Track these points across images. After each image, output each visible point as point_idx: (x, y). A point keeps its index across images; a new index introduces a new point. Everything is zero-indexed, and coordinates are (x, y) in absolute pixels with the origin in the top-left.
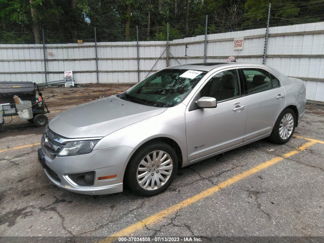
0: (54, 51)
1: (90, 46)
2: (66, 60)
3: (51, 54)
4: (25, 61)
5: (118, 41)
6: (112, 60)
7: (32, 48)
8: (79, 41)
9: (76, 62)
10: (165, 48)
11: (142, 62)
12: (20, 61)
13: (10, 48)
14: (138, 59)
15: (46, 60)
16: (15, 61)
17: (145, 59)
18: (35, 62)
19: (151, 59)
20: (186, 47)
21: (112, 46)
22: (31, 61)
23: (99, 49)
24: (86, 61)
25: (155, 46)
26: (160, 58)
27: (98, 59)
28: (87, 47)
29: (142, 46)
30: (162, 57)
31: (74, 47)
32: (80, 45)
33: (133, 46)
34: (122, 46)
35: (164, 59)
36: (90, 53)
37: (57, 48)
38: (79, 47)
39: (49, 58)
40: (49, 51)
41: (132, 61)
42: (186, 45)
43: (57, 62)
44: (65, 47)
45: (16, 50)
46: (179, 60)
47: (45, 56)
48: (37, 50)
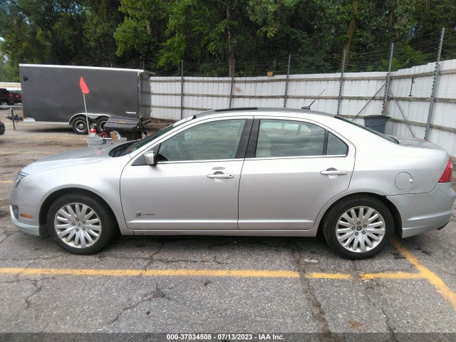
0: (242, 86)
1: (281, 80)
2: (253, 97)
3: (239, 90)
4: (212, 96)
5: (322, 72)
6: (305, 98)
7: (221, 81)
8: (269, 73)
9: (263, 99)
10: (383, 83)
11: (345, 102)
12: (208, 96)
13: (201, 81)
14: (340, 98)
15: (232, 97)
16: (203, 96)
17: (350, 98)
18: (216, 98)
19: (359, 98)
20: (413, 81)
21: (307, 80)
22: (218, 96)
23: (291, 84)
24: (274, 99)
25: (369, 79)
26: (374, 98)
27: (288, 97)
28: (277, 81)
29: (348, 79)
30: (378, 96)
31: (263, 81)
32: (271, 78)
33: (335, 79)
34: (320, 80)
35: (381, 99)
36: (279, 88)
37: (246, 82)
38: (268, 81)
39: (236, 94)
40: (237, 85)
41: (332, 100)
42: (413, 77)
43: (243, 99)
44: (254, 82)
45: (207, 84)
46: (400, 102)
47: (231, 92)
48: (225, 84)
